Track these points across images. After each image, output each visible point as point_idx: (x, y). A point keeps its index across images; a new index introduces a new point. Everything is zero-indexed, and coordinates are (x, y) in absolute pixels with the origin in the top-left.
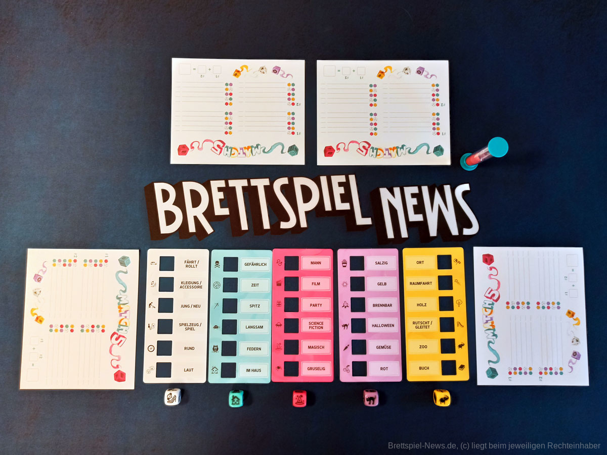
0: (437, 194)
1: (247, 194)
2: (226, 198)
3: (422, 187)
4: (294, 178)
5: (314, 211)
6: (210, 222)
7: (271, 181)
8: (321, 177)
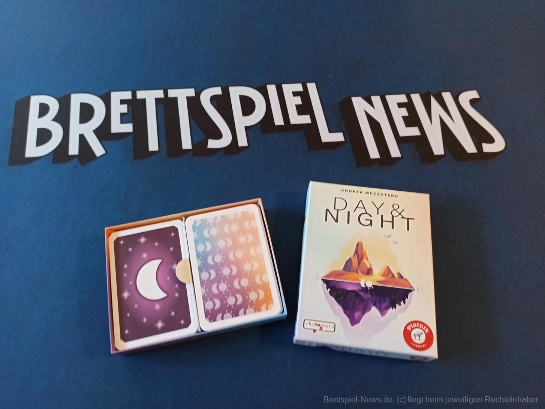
0: (434, 103)
1: (161, 106)
2: (131, 112)
3: (412, 95)
4: (230, 88)
5: (259, 125)
6: (103, 142)
7: (197, 91)
8: (268, 86)
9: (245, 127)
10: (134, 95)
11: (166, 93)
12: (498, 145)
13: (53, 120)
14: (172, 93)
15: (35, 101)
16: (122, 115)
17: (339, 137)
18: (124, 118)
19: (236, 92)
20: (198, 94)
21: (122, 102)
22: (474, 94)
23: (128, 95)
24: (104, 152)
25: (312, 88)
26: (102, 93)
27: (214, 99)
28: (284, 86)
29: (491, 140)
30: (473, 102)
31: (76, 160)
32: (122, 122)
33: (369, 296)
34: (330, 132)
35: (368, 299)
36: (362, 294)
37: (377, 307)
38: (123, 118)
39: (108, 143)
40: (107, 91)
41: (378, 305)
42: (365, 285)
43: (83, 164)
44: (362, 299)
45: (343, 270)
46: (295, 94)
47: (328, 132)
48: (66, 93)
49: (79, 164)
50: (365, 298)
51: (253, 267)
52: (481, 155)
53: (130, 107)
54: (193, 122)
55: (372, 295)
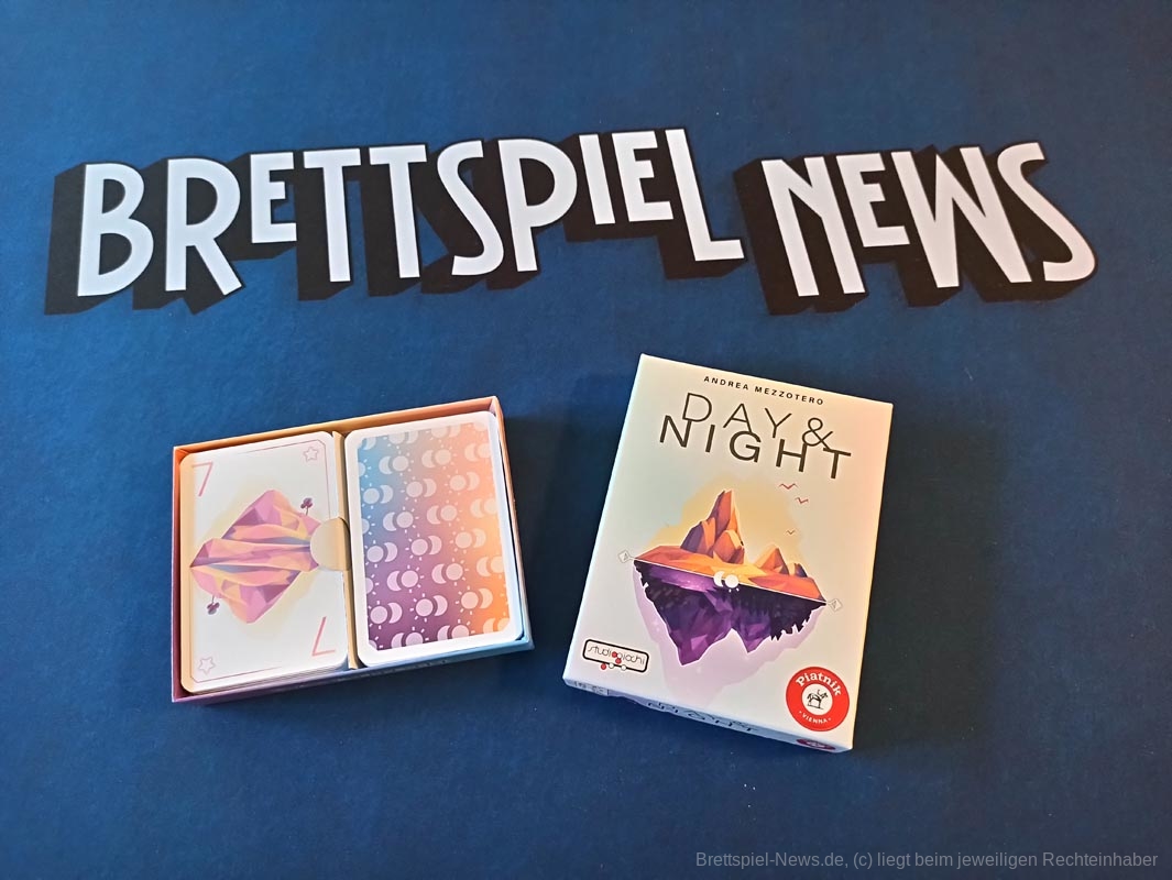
1: (355, 184)
2: (291, 198)
3: (895, 156)
4: (501, 143)
5: (562, 226)
6: (234, 263)
7: (432, 151)
8: (582, 138)
9: (534, 230)
10: (298, 160)
11: (365, 156)
12: (1080, 264)
13: (132, 217)
14: (378, 156)
15: (95, 177)
16: (274, 203)
17: (732, 250)
18: (278, 212)
19: (513, 152)
20: (433, 156)
21: (275, 176)
22: (1033, 151)
23: (285, 161)
24: (240, 285)
25: (677, 139)
26: (231, 157)
27: (466, 168)
28: (616, 137)
29: (1063, 255)
30: (1029, 169)
31: (181, 301)
32: (273, 221)
33: (727, 606)
34: (713, 239)
35: (726, 612)
36: (714, 601)
37: (739, 631)
38: (276, 211)
39: (245, 264)
40: (240, 152)
41: (742, 626)
42: (723, 582)
43: (194, 312)
44: (712, 611)
45: (682, 547)
46: (640, 155)
47: (709, 239)
48: (159, 157)
49: (188, 310)
50: (719, 610)
51: (474, 542)
52: (1040, 288)
53: (291, 187)
54: (421, 217)
55: (734, 605)
